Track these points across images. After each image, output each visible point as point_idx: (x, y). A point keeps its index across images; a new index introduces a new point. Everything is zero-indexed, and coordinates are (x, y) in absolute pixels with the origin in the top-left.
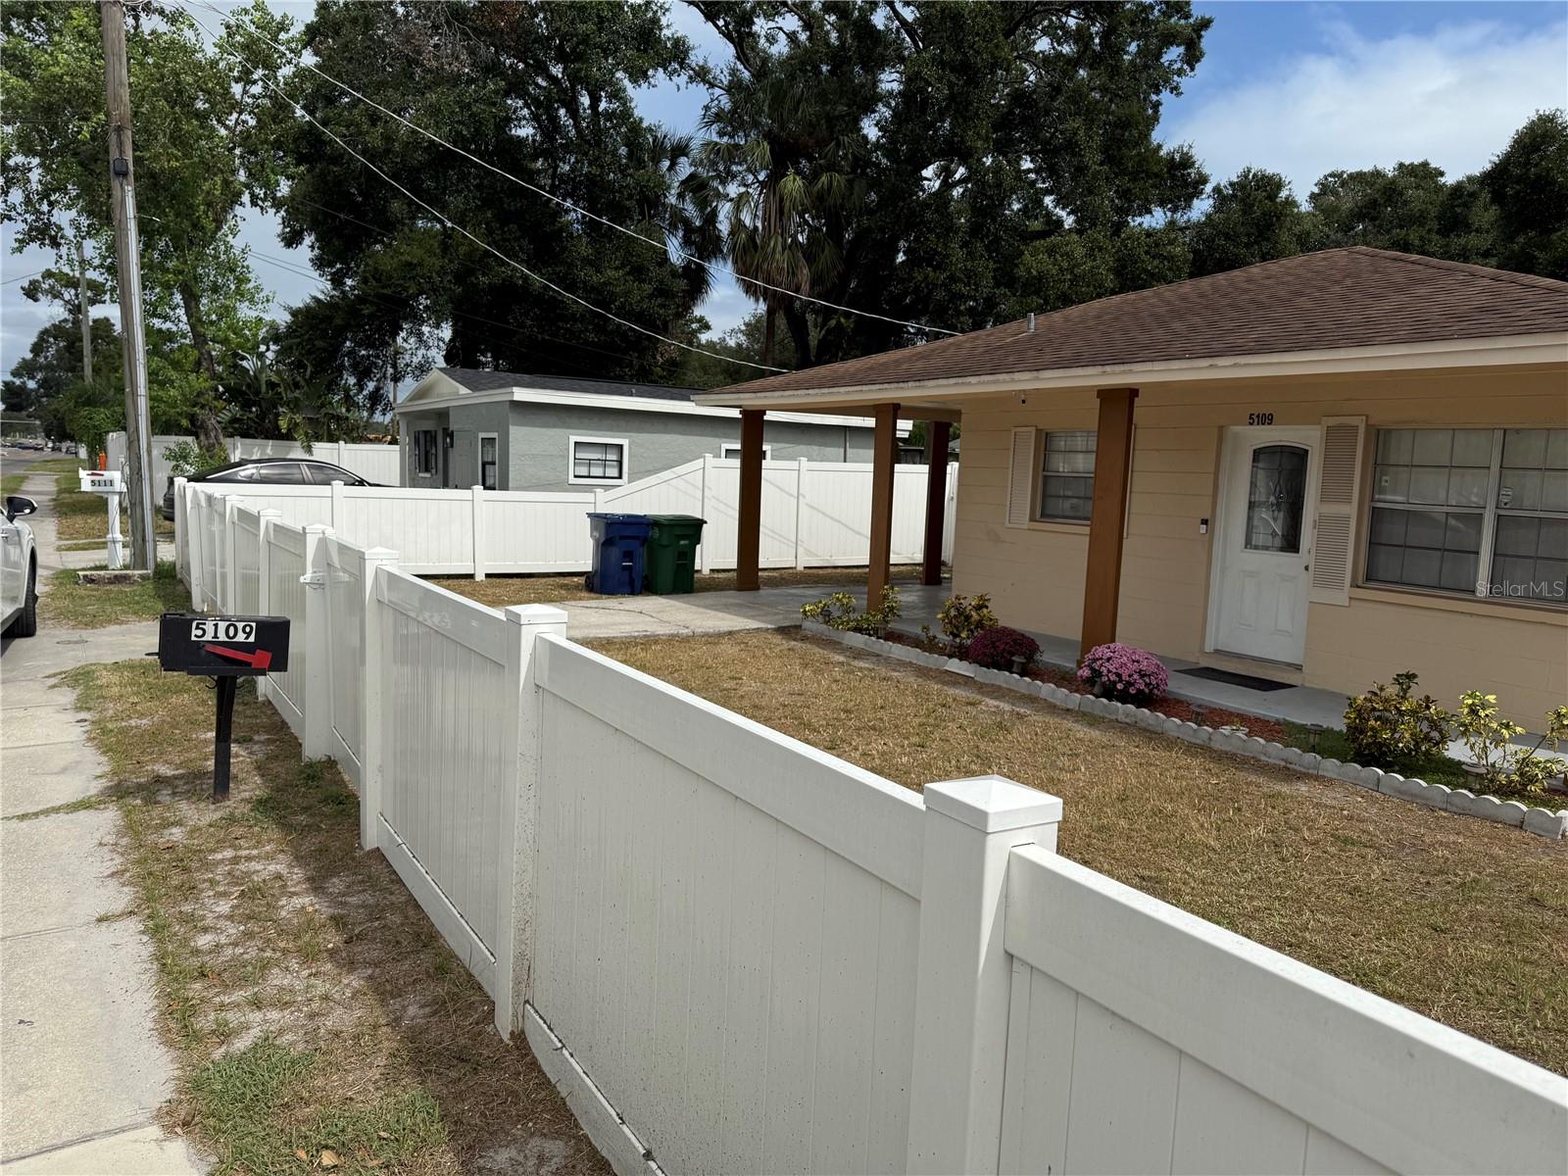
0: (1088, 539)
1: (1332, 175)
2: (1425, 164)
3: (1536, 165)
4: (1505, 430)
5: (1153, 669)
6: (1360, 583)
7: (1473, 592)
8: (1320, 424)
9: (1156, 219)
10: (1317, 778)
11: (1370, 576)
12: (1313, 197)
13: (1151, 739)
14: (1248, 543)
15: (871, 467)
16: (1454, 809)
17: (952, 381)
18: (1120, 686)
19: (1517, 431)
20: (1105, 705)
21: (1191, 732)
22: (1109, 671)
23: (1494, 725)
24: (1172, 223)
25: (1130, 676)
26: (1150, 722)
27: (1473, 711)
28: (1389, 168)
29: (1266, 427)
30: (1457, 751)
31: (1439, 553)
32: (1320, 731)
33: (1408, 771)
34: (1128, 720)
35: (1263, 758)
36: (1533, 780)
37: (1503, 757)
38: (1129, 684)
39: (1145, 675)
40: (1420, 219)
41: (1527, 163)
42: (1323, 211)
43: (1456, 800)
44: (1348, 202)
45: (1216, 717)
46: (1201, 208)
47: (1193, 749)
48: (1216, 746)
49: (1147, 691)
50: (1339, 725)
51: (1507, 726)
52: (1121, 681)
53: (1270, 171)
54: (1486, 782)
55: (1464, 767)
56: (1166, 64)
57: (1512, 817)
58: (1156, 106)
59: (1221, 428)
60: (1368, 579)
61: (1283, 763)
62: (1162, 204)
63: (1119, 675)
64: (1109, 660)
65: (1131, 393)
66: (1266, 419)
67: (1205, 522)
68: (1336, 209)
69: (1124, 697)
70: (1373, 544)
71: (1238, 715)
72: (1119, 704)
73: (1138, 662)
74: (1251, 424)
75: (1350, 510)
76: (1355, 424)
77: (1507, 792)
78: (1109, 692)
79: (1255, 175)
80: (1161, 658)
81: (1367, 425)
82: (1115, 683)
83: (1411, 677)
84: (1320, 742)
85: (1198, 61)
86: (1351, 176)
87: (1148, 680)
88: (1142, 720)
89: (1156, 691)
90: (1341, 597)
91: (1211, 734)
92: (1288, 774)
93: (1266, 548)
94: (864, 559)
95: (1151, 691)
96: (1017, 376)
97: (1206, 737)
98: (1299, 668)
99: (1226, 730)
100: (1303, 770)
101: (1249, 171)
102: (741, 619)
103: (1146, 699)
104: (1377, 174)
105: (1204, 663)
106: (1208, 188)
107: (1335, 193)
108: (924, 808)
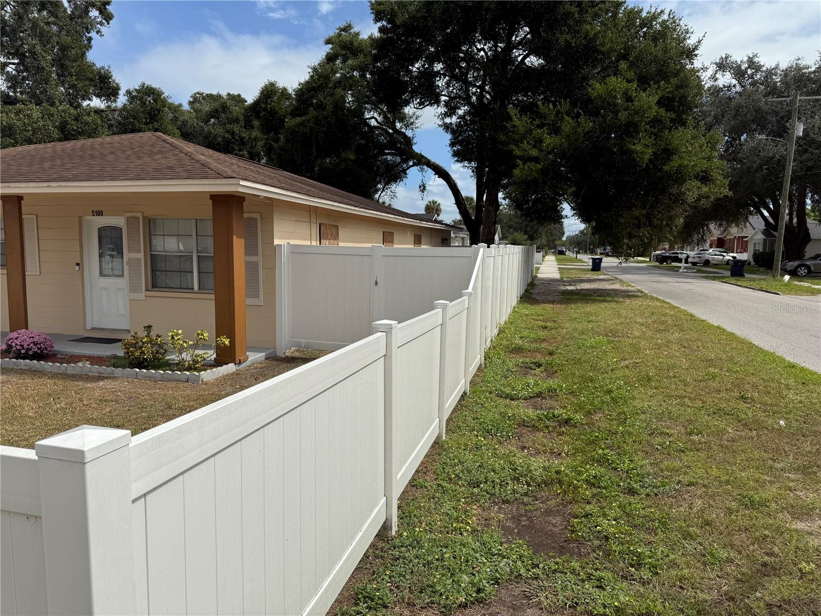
0: (6, 276)
1: (198, 93)
2: (239, 96)
3: (270, 104)
4: (196, 220)
5: (42, 340)
6: (150, 289)
7: (193, 289)
8: (123, 216)
9: (97, 103)
10: (109, 378)
11: (154, 285)
12: (190, 103)
13: (35, 375)
14: (102, 274)
16: (165, 380)
18: (23, 351)
19: (201, 219)
20: (14, 362)
21: (57, 368)
22: (16, 344)
23: (181, 342)
24: (109, 107)
25: (28, 345)
26: (38, 367)
27: (173, 338)
28: (224, 94)
29: (100, 217)
30: (173, 357)
31: (179, 273)
32: (115, 357)
33: (156, 367)
34: (26, 368)
35: (90, 374)
36: (197, 362)
37: (186, 357)
38: (29, 349)
39: (37, 344)
41: (266, 103)
42: (195, 111)
43: (165, 376)
44: (207, 108)
45: (74, 359)
46: (122, 100)
47: (54, 375)
48: (69, 372)
49: (39, 351)
50: (121, 353)
51: (186, 342)
52: (23, 349)
53: (154, 86)
54: (180, 366)
55: (170, 362)
56: (93, 17)
57: (184, 378)
58: (90, 39)
59: (80, 218)
60: (153, 287)
61: (98, 374)
62: (98, 96)
63: (22, 346)
64: (16, 338)
65: (19, 198)
66: (100, 213)
67: (78, 264)
68: (201, 111)
69: (24, 357)
70: (153, 271)
71: (86, 357)
72: (22, 361)
73: (33, 337)
74: (93, 215)
75: (141, 256)
76: (138, 216)
77: (189, 369)
78: (19, 356)
79: (147, 86)
80: (48, 334)
81: (143, 217)
82: (20, 350)
83: (150, 327)
84: (115, 362)
85: (111, 19)
86: (207, 95)
87: (39, 346)
88: (33, 366)
89: (45, 351)
90: (141, 296)
91: (66, 367)
92: (100, 378)
93: (109, 276)
95: (41, 351)
97: (63, 369)
98: (129, 331)
99: (80, 364)
100: (106, 375)
101: (144, 84)
103: (40, 356)
104: (219, 96)
105: (86, 335)
107: (200, 102)
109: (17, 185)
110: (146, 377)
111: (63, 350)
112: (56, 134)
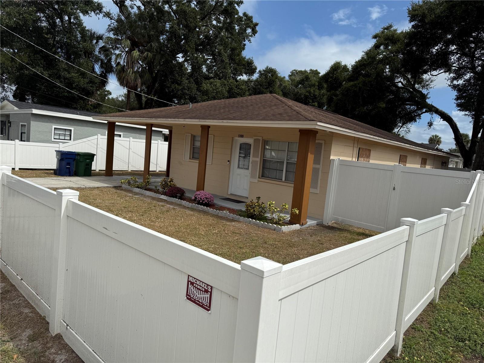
0: (198, 164)
1: (294, 70)
2: (317, 70)
3: (335, 74)
4: (289, 142)
5: (209, 197)
6: (260, 177)
7: (282, 180)
8: (253, 138)
9: (244, 77)
10: (238, 221)
11: (263, 176)
12: (290, 76)
13: (205, 214)
14: (239, 167)
15: (145, 141)
16: (263, 227)
17: (164, 119)
18: (201, 201)
19: (291, 142)
20: (197, 206)
21: (214, 212)
22: (199, 198)
23: (274, 208)
24: (249, 79)
25: (204, 199)
26: (206, 210)
27: (270, 205)
28: (308, 70)
29: (242, 138)
30: (268, 215)
31: (276, 170)
32: (241, 211)
33: (260, 220)
34: (201, 210)
35: (229, 217)
36: (280, 220)
37: (275, 216)
38: (203, 201)
39: (207, 199)
40: (314, 85)
41: (333, 74)
42: (291, 80)
43: (264, 225)
44: (298, 78)
45: (222, 208)
46: (255, 76)
47: (213, 215)
48: (219, 215)
49: (207, 202)
50: (244, 209)
51: (276, 209)
52: (201, 200)
53: (273, 68)
54: (272, 221)
55: (267, 218)
56: (248, 33)
57: (273, 228)
58: (245, 45)
59: (233, 138)
60: (262, 176)
61: (232, 218)
62: (246, 74)
63: (201, 198)
64: (199, 194)
65: (208, 127)
66: (242, 136)
67: (229, 161)
68: (294, 80)
69: (202, 204)
70: (263, 168)
71: (227, 208)
72: (200, 206)
73: (206, 195)
74: (239, 137)
75: (258, 159)
76: (260, 139)
77: (276, 223)
78: (199, 203)
79: (269, 68)
80: (212, 194)
81: (262, 139)
82: (200, 200)
83: (259, 198)
84: (240, 213)
85: (256, 33)
86: (299, 71)
87: (208, 200)
88: (204, 209)
89: (210, 203)
90: (256, 180)
91: (218, 212)
92: (233, 220)
93: (242, 168)
94: (142, 169)
95: (209, 203)
96: (180, 120)
97: (217, 213)
98: (247, 198)
99: (224, 212)
100: (236, 220)
101: (268, 67)
102: (102, 184)
103: (208, 205)
104: (306, 71)
105: (228, 197)
106: (257, 71)
107: (295, 75)
108: (56, 194)
109: (209, 120)
110: (254, 224)
111: (218, 203)
112: (226, 94)
